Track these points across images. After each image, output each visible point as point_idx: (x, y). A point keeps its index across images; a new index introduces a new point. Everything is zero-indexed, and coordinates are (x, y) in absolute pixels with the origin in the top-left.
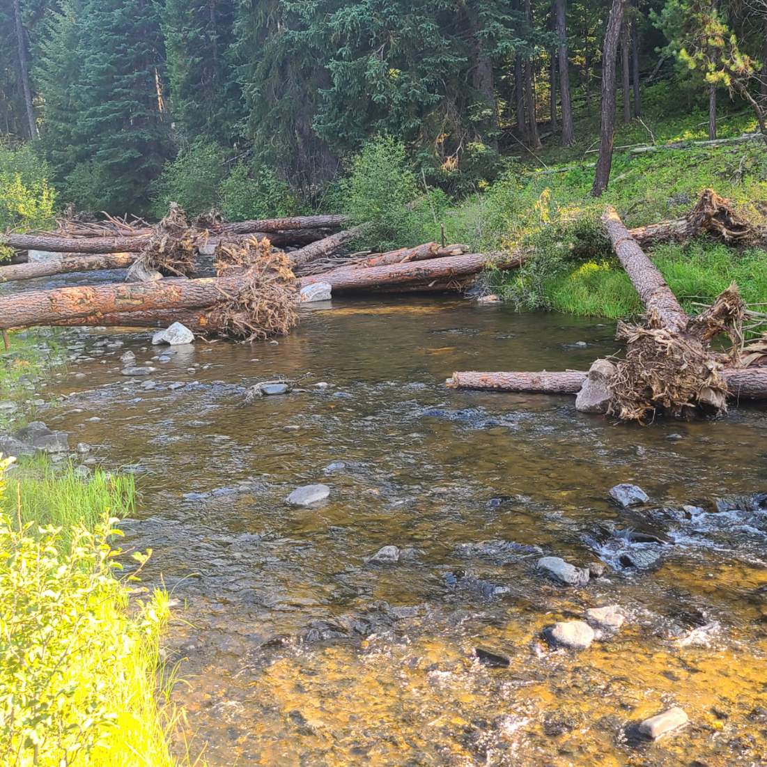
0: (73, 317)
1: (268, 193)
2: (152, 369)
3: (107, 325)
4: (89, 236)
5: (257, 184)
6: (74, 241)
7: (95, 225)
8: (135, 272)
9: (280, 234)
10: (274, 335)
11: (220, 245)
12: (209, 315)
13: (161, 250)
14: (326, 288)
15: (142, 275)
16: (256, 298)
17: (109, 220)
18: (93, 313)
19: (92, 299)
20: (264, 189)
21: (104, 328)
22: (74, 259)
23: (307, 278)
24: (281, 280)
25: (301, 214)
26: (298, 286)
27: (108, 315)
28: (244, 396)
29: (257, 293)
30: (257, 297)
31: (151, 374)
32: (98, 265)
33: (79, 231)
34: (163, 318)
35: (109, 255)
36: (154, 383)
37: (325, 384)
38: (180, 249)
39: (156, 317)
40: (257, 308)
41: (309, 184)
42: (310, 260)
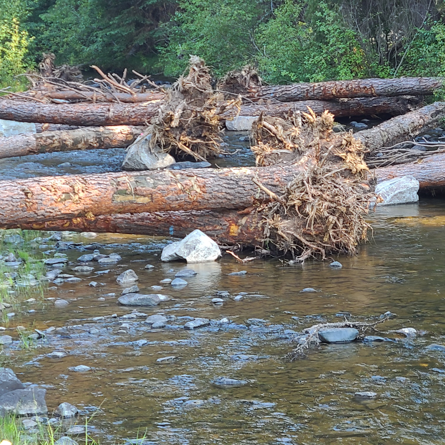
0: (54, 218)
1: (327, 44)
2: (162, 297)
3: (98, 231)
4: (73, 100)
5: (311, 30)
6: (54, 107)
7: (82, 86)
8: (137, 153)
9: (343, 103)
10: (335, 253)
11: (260, 120)
12: (243, 221)
13: (174, 124)
14: (411, 185)
15: (146, 159)
16: (311, 199)
17: (101, 78)
18: (82, 214)
19: (81, 195)
20: (321, 37)
21: (94, 234)
22: (53, 133)
23: (383, 169)
24: (349, 173)
25: (373, 75)
26: (373, 182)
27: (101, 217)
28: (295, 344)
29: (313, 191)
30: (314, 196)
31: (160, 304)
32: (86, 143)
33: (60, 93)
34: (178, 223)
35: (101, 129)
36: (164, 319)
37: (413, 330)
38: (202, 123)
39: (168, 222)
40: (312, 214)
41: (387, 32)
42: (388, 143)
